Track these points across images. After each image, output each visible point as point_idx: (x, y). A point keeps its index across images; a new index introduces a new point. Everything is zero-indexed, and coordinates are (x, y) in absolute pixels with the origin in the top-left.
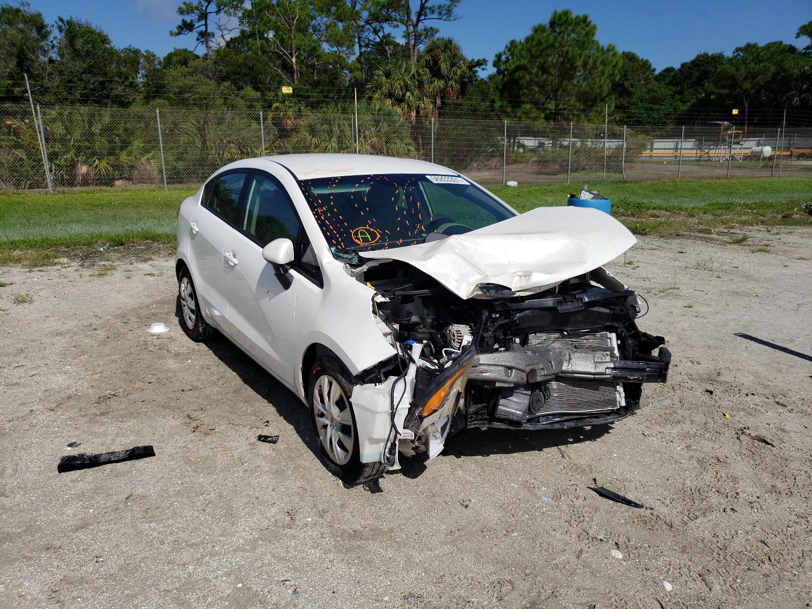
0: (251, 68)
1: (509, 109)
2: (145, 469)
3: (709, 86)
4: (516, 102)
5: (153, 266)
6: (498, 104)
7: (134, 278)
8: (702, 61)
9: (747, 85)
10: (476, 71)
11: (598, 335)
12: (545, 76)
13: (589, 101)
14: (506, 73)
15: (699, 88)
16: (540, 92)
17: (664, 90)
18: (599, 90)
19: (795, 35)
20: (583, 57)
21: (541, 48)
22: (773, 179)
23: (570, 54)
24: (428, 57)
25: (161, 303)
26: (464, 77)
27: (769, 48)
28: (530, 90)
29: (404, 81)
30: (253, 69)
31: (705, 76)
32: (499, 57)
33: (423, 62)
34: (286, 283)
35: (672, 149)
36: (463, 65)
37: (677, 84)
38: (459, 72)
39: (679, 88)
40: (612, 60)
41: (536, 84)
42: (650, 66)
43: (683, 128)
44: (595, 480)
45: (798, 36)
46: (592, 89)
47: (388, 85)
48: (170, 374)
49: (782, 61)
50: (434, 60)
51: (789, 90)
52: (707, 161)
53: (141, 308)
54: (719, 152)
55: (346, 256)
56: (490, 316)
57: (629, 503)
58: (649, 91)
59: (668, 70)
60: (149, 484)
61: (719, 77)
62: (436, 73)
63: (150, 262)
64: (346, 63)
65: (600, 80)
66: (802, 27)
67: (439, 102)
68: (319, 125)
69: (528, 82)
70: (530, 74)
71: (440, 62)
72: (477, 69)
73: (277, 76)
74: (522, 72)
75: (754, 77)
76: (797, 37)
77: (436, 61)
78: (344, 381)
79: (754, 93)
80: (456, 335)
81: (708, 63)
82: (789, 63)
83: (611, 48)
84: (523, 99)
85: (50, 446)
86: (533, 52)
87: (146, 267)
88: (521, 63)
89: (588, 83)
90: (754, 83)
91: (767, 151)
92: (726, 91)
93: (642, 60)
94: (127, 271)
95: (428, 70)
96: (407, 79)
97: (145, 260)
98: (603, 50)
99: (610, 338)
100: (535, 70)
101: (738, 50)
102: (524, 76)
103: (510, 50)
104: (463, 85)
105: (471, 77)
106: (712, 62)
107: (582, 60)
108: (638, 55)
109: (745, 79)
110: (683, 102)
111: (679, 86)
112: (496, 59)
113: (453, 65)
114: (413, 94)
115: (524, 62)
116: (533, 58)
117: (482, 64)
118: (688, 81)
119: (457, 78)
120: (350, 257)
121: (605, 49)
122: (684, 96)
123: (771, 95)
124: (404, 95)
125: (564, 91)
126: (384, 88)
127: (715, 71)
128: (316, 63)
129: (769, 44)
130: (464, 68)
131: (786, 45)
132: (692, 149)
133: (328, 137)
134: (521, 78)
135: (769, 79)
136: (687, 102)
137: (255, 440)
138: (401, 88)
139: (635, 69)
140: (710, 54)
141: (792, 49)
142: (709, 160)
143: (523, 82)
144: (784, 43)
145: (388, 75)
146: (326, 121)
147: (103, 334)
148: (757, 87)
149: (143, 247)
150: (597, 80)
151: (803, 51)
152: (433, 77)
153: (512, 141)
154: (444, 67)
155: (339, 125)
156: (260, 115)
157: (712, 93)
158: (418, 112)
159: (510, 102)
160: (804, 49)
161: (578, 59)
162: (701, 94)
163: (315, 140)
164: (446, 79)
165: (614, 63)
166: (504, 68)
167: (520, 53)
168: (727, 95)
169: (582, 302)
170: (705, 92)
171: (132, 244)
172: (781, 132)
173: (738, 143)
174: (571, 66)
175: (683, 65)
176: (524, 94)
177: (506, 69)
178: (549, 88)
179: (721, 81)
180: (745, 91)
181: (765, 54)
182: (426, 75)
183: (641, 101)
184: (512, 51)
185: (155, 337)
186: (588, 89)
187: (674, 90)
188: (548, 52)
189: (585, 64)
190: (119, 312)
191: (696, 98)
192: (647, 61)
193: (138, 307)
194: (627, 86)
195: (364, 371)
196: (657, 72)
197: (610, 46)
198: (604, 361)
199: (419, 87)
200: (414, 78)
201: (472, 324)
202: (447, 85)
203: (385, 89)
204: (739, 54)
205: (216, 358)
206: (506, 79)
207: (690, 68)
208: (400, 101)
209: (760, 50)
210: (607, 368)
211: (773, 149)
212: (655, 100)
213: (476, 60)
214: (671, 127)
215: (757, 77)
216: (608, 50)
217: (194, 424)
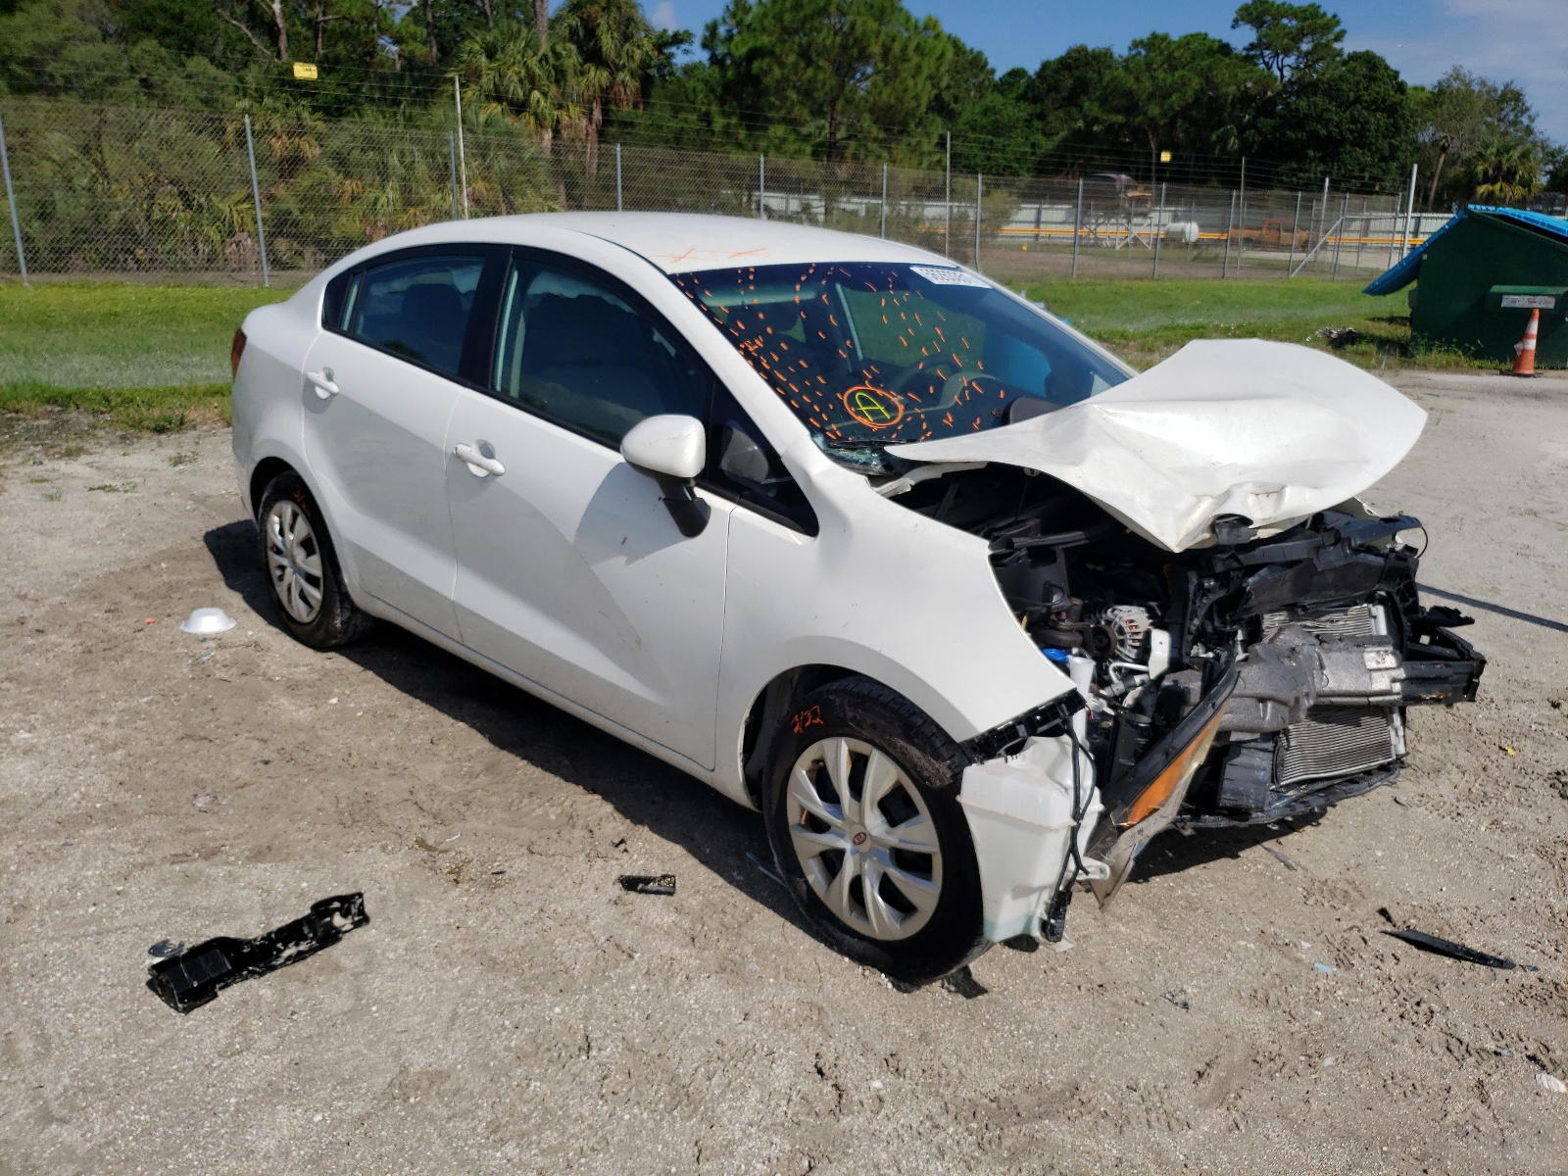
0: (178, 18)
1: (742, 133)
2: (395, 996)
3: (1090, 106)
4: (755, 121)
5: (98, 468)
6: (719, 123)
7: (68, 497)
8: (1076, 59)
9: (1154, 110)
10: (672, 55)
11: (1354, 610)
12: (810, 72)
13: (894, 123)
14: (729, 62)
15: (1074, 110)
16: (802, 104)
17: (1013, 111)
18: (913, 104)
19: (1231, 23)
20: (883, 36)
21: (802, 14)
22: (1225, 283)
23: (859, 30)
24: (574, 21)
25: (175, 556)
26: (649, 66)
27: (1188, 43)
28: (783, 99)
29: (528, 69)
30: (181, 20)
31: (1082, 87)
32: (712, 29)
33: (563, 30)
34: (691, 520)
35: (1029, 222)
36: (645, 41)
37: (1035, 101)
38: (638, 54)
39: (1038, 108)
40: (935, 47)
41: (795, 87)
42: (986, 63)
43: (1081, 182)
44: (1383, 912)
45: (1235, 24)
46: (899, 99)
47: (492, 73)
48: (302, 737)
49: (1210, 68)
50: (585, 28)
51: (1221, 124)
52: (1093, 246)
53: (131, 572)
54: (1111, 230)
55: (854, 455)
56: (1200, 586)
57: (1481, 959)
58: (985, 112)
59: (1016, 74)
60: (432, 1038)
61: (1108, 90)
62: (593, 55)
63: (84, 459)
64: (389, 22)
65: (916, 84)
66: (1240, 10)
67: (597, 115)
68: (356, 153)
69: (778, 81)
70: (782, 65)
71: (598, 32)
72: (673, 49)
73: (241, 39)
74: (767, 60)
75: (1166, 96)
76: (1233, 27)
77: (591, 32)
78: (914, 752)
79: (1166, 124)
80: (1127, 630)
81: (1087, 64)
82: (1221, 74)
83: (932, 24)
84: (771, 114)
85: (102, 960)
86: (786, 23)
87: (77, 467)
88: (759, 44)
89: (894, 89)
90: (1166, 107)
91: (1192, 230)
92: (1120, 118)
93: (972, 51)
94: (37, 481)
95: (573, 47)
96: (533, 62)
97: (70, 454)
98: (916, 27)
99: (1375, 617)
100: (791, 59)
101: (1136, 44)
102: (771, 70)
103: (734, 15)
104: (646, 83)
105: (660, 67)
106: (1094, 63)
107: (880, 42)
108: (963, 41)
109: (1151, 97)
110: (1048, 135)
111: (1039, 105)
112: (707, 34)
113: (627, 37)
114: (545, 94)
115: (765, 40)
116: (788, 32)
117: (681, 41)
118: (1053, 95)
119: (634, 66)
120: (863, 458)
121: (921, 24)
122: (1048, 123)
123: (1192, 129)
124: (528, 95)
125: (848, 102)
126: (484, 80)
127: (1101, 80)
128: (321, 18)
129: (1186, 37)
130: (648, 46)
131: (1213, 41)
132: (1063, 223)
133: (378, 178)
134: (766, 73)
135: (1190, 101)
136: (1052, 134)
137: (617, 890)
138: (521, 81)
139: (959, 69)
140: (1090, 49)
141: (1225, 49)
142: (1097, 243)
143: (768, 81)
144: (1211, 36)
145: (491, 54)
146: (371, 144)
147: (69, 642)
148: (1171, 114)
149: (46, 422)
150: (910, 83)
151: (1244, 53)
152: (585, 61)
153: (745, 199)
154: (608, 43)
155: (402, 154)
156: (243, 124)
157: (1096, 121)
158: (556, 132)
159: (742, 117)
160: (1245, 49)
161: (873, 40)
162: (1076, 120)
163: (350, 186)
164: (614, 69)
165: (938, 52)
166: (726, 51)
167: (761, 22)
168: (1122, 126)
169: (1350, 545)
170: (1085, 117)
171: (13, 415)
172: (1238, 197)
173: (1144, 215)
174: (860, 53)
175: (1045, 66)
176: (772, 107)
177: (729, 54)
178: (819, 95)
179: (1110, 98)
180: (1152, 120)
181: (1182, 54)
182: (572, 58)
183: (974, 129)
184: (738, 18)
185: (212, 644)
186: (893, 101)
187: (1029, 111)
188: (816, 23)
189: (886, 51)
190: (77, 584)
191: (1070, 129)
192: (980, 53)
193: (124, 571)
194: (947, 99)
195: (993, 732)
196: (998, 76)
197: (930, 19)
198: (1381, 666)
199: (557, 82)
200: (547, 62)
201: (1153, 604)
202: (614, 78)
203: (487, 81)
204: (1139, 53)
205: (392, 689)
206: (730, 74)
207: (1057, 72)
208: (519, 107)
209: (1173, 46)
210: (1394, 681)
211: (1203, 227)
212: (998, 129)
213: (670, 33)
214: (1026, 179)
215: (1170, 95)
216: (926, 28)
217: (445, 863)
